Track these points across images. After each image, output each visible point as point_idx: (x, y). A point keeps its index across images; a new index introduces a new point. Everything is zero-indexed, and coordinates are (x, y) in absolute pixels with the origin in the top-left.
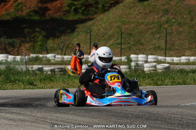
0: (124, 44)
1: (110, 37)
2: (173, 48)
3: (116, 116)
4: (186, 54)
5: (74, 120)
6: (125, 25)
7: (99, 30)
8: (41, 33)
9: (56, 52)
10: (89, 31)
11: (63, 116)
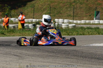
0: (51, 13)
1: (44, 9)
2: (77, 16)
3: (48, 52)
4: (84, 19)
5: (26, 53)
6: (52, 3)
7: (38, 6)
8: (8, 7)
9: (16, 17)
10: (33, 6)
11: (20, 51)
